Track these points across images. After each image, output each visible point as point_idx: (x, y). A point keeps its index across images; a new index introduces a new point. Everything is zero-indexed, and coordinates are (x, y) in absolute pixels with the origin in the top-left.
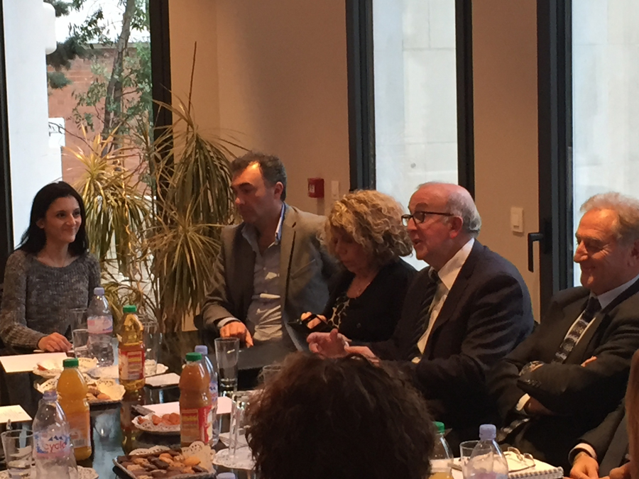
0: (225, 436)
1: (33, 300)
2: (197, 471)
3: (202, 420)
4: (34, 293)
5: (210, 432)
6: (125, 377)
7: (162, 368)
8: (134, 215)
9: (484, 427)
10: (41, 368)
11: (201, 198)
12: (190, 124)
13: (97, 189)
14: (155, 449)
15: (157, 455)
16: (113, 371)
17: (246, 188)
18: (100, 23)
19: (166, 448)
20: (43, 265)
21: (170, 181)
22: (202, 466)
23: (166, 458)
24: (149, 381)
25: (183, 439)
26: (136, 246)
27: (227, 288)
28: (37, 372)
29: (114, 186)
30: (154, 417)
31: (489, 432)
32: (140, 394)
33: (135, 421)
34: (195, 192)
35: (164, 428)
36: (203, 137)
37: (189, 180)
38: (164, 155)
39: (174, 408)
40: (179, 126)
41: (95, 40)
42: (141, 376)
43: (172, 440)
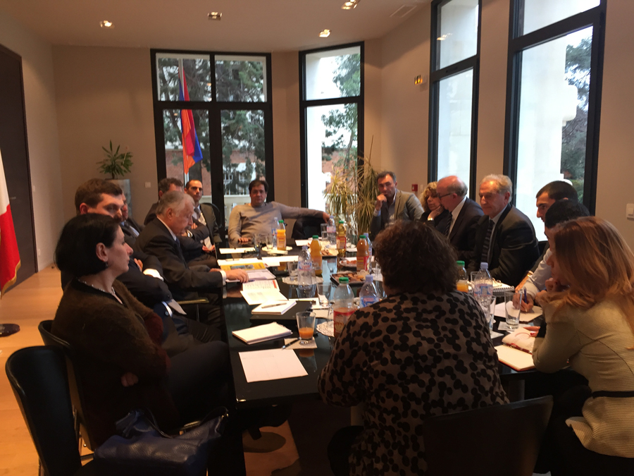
0: (374, 269)
3: (365, 261)
5: (368, 266)
6: (339, 247)
7: (353, 246)
8: (349, 198)
12: (370, 165)
14: (347, 272)
19: (350, 272)
21: (362, 185)
22: (364, 279)
23: (350, 276)
24: (348, 250)
25: (358, 269)
26: (349, 208)
29: (342, 187)
30: (348, 261)
33: (340, 262)
35: (351, 265)
36: (375, 169)
37: (369, 185)
38: (360, 176)
39: (355, 259)
42: (345, 248)
43: (354, 270)
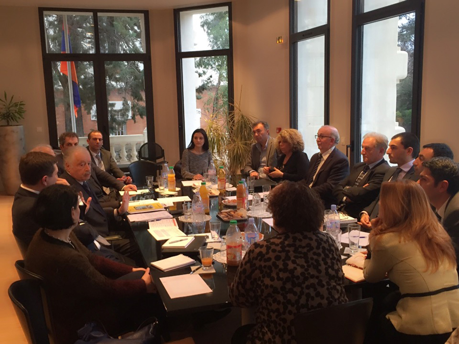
0: (251, 206)
1: (191, 164)
2: (242, 217)
3: (243, 201)
4: (191, 162)
6: (220, 188)
7: (231, 186)
8: (222, 139)
9: (332, 205)
10: (194, 185)
11: (243, 134)
13: (211, 131)
14: (229, 210)
15: (230, 212)
16: (216, 186)
17: (259, 131)
18: (211, 79)
19: (232, 210)
20: (194, 154)
21: (234, 128)
22: (243, 216)
23: (232, 213)
24: (227, 189)
25: (238, 207)
26: (222, 148)
27: (252, 161)
28: (193, 186)
29: (216, 130)
30: (229, 200)
31: (334, 207)
32: (224, 193)
33: (223, 202)
34: (241, 132)
35: (232, 204)
36: (244, 114)
37: (239, 128)
38: (232, 120)
39: (235, 198)
40: (236, 111)
41: (210, 85)
42: (225, 188)
43: (234, 207)
